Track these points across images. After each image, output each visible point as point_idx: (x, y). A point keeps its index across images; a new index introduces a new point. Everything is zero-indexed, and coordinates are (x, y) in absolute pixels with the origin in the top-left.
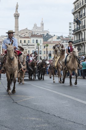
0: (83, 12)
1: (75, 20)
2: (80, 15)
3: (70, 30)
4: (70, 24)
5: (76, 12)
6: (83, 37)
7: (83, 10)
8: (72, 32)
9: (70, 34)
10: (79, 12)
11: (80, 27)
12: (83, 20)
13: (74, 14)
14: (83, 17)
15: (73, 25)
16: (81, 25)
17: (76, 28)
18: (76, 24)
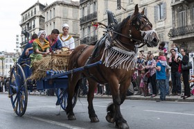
0: (33, 24)
1: (22, 33)
2: (28, 27)
3: (17, 43)
4: (17, 36)
5: (24, 23)
7: (33, 22)
8: (20, 46)
9: (17, 47)
10: (28, 24)
11: (28, 40)
13: (21, 25)
14: (32, 29)
15: (20, 38)
17: (24, 41)
18: (24, 36)
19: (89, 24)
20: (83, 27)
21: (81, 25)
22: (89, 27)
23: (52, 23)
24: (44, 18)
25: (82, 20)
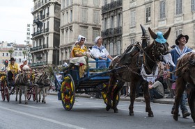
0: (46, 12)
1: (34, 22)
2: (41, 16)
3: (28, 34)
4: (29, 26)
5: (37, 11)
6: (46, 43)
7: (47, 10)
8: (31, 37)
9: (28, 38)
10: (41, 12)
11: (41, 30)
12: (46, 22)
13: (33, 13)
14: (46, 18)
15: (31, 28)
16: (43, 28)
17: (36, 31)
18: (36, 26)
19: (112, 14)
20: (105, 16)
21: (103, 14)
22: (112, 17)
23: (69, 11)
24: (60, 5)
25: (104, 8)
